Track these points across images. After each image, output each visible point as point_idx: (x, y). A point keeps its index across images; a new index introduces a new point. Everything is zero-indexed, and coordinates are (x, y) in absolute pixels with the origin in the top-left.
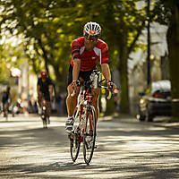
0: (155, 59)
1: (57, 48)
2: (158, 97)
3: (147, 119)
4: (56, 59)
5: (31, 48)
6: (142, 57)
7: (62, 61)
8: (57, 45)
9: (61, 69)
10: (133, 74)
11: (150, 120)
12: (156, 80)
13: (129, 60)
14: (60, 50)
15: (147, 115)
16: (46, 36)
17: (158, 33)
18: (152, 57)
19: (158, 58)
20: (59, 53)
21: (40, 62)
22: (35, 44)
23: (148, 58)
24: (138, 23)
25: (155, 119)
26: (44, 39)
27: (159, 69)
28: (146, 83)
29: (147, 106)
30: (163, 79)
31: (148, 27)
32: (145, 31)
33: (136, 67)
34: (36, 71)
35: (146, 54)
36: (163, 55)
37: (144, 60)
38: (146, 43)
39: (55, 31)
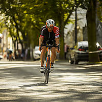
0: (79, 28)
1: (24, 22)
2: (81, 51)
3: (75, 63)
4: (23, 28)
5: (9, 21)
6: (72, 27)
7: (27, 29)
8: (23, 20)
9: (26, 34)
10: (67, 37)
11: (77, 63)
12: (80, 41)
13: (65, 29)
14: (26, 23)
15: (75, 60)
16: (17, 15)
17: (81, 14)
18: (78, 27)
19: (81, 28)
20: (25, 25)
21: (14, 30)
22: (11, 20)
23: (76, 28)
24: (70, 8)
25: (79, 63)
26: (16, 17)
27: (82, 34)
28: (74, 42)
29: (75, 55)
30: (84, 40)
31: (76, 10)
32: (74, 13)
33: (68, 33)
34: (12, 35)
35: (75, 25)
36: (84, 26)
37: (73, 29)
38: (74, 19)
39: (23, 12)
